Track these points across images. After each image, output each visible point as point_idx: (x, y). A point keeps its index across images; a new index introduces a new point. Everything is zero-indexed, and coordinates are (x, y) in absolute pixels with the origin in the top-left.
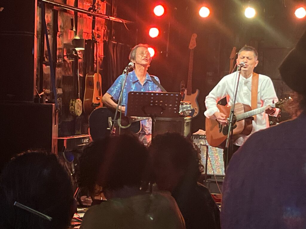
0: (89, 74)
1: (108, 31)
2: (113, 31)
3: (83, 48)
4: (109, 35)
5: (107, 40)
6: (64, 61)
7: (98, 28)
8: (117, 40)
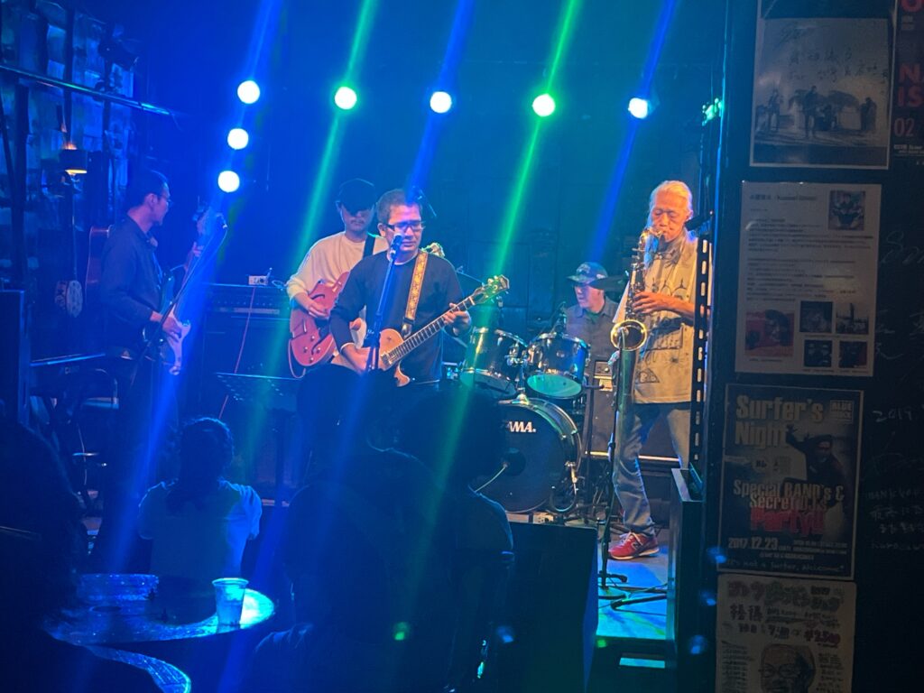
1: (139, 134)
3: (84, 169)
5: (136, 154)
6: (42, 197)
7: (116, 126)
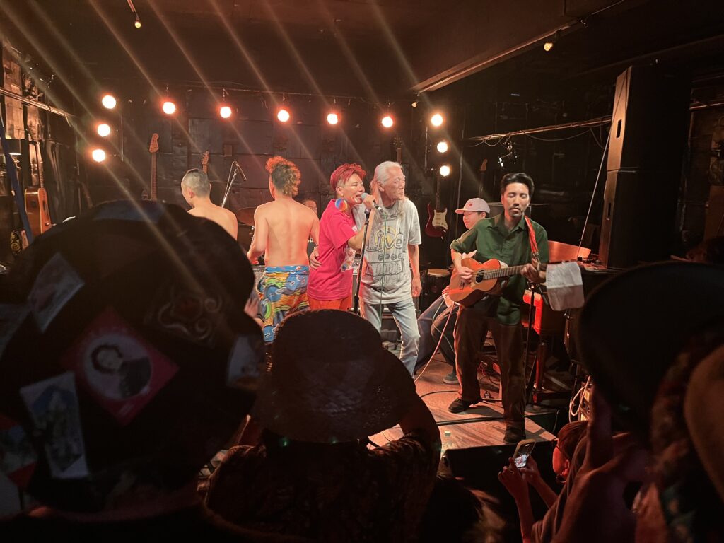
0: (29, 191)
1: (43, 127)
2: (49, 126)
3: (19, 152)
4: (44, 131)
5: (43, 140)
7: (31, 122)
8: (54, 139)
